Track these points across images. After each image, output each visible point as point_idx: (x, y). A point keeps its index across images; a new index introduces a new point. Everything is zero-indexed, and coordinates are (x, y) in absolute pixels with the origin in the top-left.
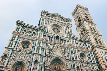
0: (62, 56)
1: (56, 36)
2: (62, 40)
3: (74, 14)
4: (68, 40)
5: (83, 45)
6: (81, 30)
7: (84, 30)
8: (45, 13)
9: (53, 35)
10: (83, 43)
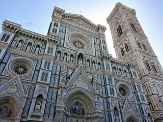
0: (88, 89)
1: (78, 54)
2: (89, 61)
3: (110, 20)
4: (99, 61)
5: (125, 71)
6: (121, 46)
7: (127, 47)
8: (60, 12)
9: (72, 53)
10: (124, 68)
